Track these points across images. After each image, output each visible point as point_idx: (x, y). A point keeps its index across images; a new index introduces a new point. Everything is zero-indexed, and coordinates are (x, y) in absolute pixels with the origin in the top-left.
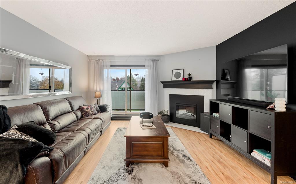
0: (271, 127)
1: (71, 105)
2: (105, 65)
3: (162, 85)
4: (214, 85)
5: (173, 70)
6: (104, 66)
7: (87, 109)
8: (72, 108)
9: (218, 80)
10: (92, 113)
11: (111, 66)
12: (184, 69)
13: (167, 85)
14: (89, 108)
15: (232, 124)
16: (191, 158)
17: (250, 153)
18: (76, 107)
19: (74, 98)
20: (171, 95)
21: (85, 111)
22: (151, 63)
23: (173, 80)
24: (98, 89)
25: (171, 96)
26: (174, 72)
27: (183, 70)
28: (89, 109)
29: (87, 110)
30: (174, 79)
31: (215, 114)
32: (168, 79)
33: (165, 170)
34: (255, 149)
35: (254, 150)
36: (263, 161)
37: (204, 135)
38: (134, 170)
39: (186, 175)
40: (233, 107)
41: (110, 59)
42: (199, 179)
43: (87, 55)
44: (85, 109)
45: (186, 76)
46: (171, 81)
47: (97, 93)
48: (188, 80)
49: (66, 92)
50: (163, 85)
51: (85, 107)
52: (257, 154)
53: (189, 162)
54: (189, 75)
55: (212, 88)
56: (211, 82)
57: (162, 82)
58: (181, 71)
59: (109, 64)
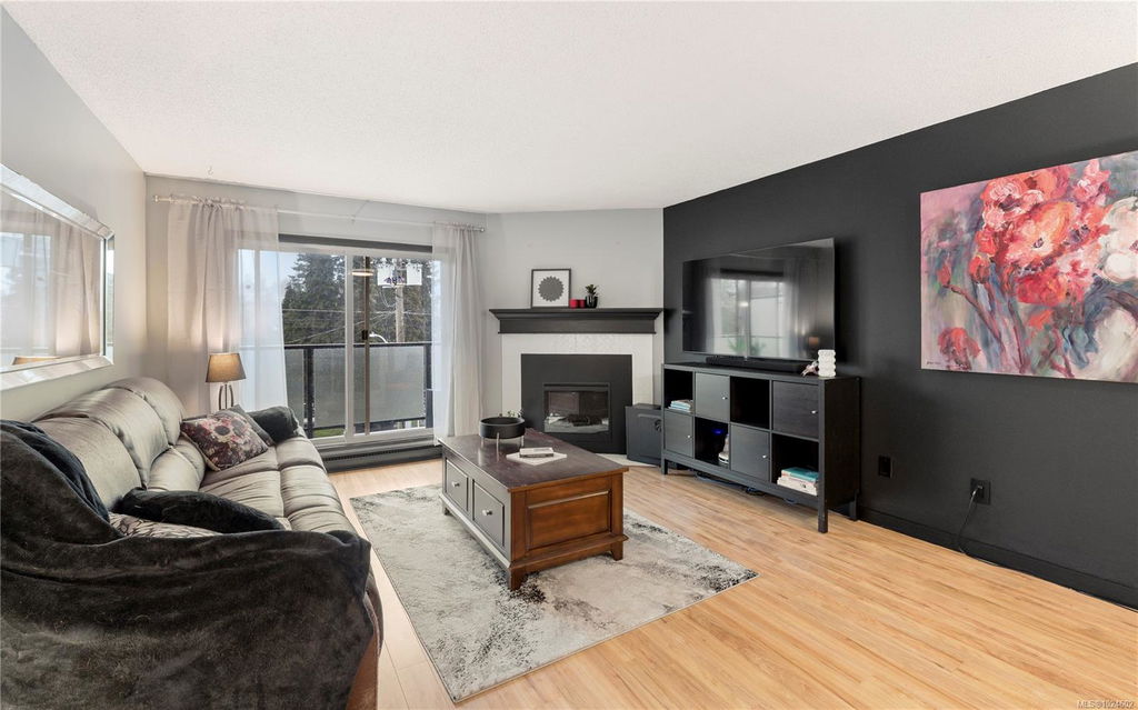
0: (818, 412)
3: (495, 324)
4: (659, 322)
5: (533, 271)
6: (243, 233)
7: (223, 431)
9: (669, 307)
10: (247, 448)
11: (283, 236)
12: (570, 270)
13: (513, 321)
14: (231, 427)
15: (731, 420)
16: (657, 526)
17: (775, 481)
20: (526, 359)
21: (216, 443)
22: (454, 241)
23: (534, 305)
24: (216, 342)
25: (528, 361)
26: (540, 277)
27: (567, 272)
28: (232, 433)
29: (222, 439)
30: (540, 302)
31: (678, 405)
32: (518, 298)
33: (621, 566)
34: (786, 468)
35: (783, 472)
36: (802, 489)
37: (644, 471)
38: (542, 591)
39: (674, 561)
40: (731, 377)
41: (276, 207)
42: (703, 560)
43: (145, 173)
44: (214, 434)
45: (581, 295)
46: (529, 307)
47: (221, 361)
48: (586, 306)
50: (498, 322)
51: (210, 425)
52: (790, 480)
53: (657, 535)
54: (591, 289)
55: (653, 332)
56: (651, 314)
57: (494, 312)
58: (563, 277)
59: (270, 228)
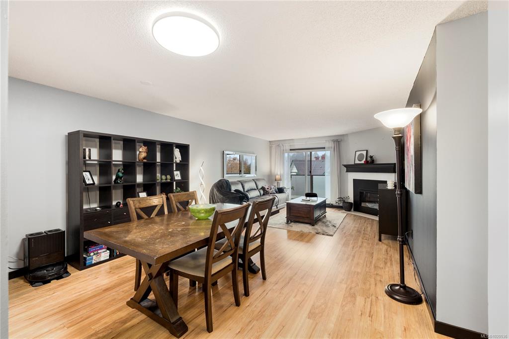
1: (256, 184)
2: (285, 149)
5: (356, 151)
6: (283, 150)
8: (257, 187)
10: (271, 192)
11: (291, 150)
14: (269, 188)
18: (260, 187)
19: (258, 180)
20: (354, 180)
22: (331, 144)
24: (279, 173)
25: (355, 182)
27: (366, 151)
30: (357, 162)
32: (351, 161)
41: (289, 143)
43: (269, 141)
44: (266, 189)
46: (354, 164)
47: (278, 177)
48: (370, 163)
49: (252, 175)
50: (346, 169)
51: (266, 187)
54: (372, 157)
57: (345, 166)
58: (365, 153)
59: (288, 148)
